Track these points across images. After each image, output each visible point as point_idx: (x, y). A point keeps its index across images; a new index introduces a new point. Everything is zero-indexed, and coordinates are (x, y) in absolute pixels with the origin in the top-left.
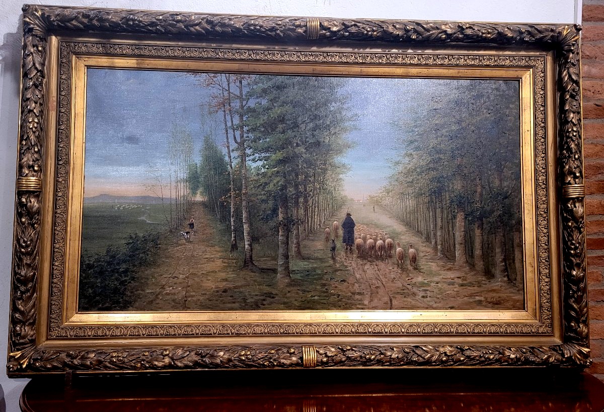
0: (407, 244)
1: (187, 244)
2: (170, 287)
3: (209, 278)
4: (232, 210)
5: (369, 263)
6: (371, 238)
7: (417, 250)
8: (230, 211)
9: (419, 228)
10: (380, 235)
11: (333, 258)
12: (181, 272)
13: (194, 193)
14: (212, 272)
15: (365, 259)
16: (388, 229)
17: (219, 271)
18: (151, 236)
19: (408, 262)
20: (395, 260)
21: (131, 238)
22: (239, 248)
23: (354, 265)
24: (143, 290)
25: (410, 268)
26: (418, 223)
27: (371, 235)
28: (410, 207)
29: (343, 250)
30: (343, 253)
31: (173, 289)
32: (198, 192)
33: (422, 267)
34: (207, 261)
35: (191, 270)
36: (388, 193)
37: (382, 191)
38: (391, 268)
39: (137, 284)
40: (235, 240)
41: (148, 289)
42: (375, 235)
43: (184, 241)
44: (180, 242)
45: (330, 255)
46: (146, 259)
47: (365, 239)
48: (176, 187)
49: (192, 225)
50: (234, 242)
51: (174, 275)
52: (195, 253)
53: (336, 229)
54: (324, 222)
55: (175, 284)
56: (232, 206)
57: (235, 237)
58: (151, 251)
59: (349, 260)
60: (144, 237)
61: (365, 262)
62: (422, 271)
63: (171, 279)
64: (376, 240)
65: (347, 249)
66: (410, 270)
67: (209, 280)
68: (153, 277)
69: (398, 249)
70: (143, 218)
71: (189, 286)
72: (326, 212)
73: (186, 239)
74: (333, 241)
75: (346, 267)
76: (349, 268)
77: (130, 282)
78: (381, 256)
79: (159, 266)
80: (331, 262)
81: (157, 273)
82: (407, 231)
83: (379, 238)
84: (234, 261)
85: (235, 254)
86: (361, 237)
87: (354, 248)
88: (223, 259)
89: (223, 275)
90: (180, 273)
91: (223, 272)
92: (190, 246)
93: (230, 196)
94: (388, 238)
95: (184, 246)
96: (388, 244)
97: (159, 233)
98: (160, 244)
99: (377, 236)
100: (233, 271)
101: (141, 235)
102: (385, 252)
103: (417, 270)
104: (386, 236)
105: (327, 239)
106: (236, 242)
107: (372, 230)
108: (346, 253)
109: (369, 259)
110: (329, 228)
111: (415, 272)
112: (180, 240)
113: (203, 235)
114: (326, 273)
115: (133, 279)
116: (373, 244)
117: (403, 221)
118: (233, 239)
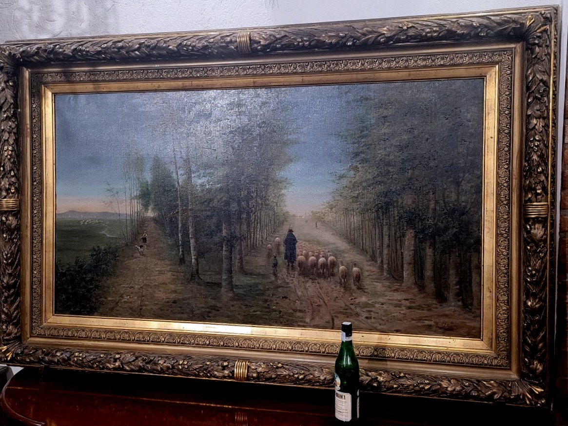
0: (351, 262)
1: (141, 257)
2: (127, 296)
3: (161, 289)
4: (180, 226)
5: (310, 281)
6: (313, 256)
7: (361, 269)
8: (178, 226)
9: (364, 246)
10: (322, 253)
11: (275, 274)
12: (136, 282)
13: (147, 210)
14: (164, 284)
15: (307, 277)
16: (331, 247)
17: (169, 283)
18: (111, 250)
19: (352, 281)
20: (337, 278)
21: (94, 250)
22: (186, 262)
23: (296, 282)
24: (106, 298)
25: (354, 287)
26: (363, 240)
27: (313, 252)
28: (354, 223)
29: (285, 266)
30: (285, 270)
31: (130, 298)
32: (150, 208)
33: (366, 287)
34: (159, 273)
35: (145, 282)
36: (331, 209)
37: (324, 207)
38: (333, 287)
39: (100, 292)
40: (183, 254)
41: (110, 297)
42: (317, 252)
43: (139, 254)
44: (135, 255)
45: (272, 272)
46: (107, 270)
47: (307, 256)
48: (131, 203)
49: (144, 239)
50: (182, 257)
51: (131, 285)
52: (148, 265)
53: (278, 245)
54: (266, 238)
55: (132, 293)
56: (180, 222)
57: (182, 251)
58: (111, 263)
59: (291, 277)
60: (105, 250)
61: (306, 279)
62: (366, 290)
63: (129, 288)
64: (318, 257)
65: (289, 265)
66: (353, 290)
67: (160, 291)
68: (113, 286)
69: (341, 268)
70: (103, 232)
71: (143, 296)
72: (268, 228)
73: (140, 253)
74: (275, 257)
75: (288, 283)
76: (291, 285)
77: (95, 290)
78: (323, 273)
79: (118, 277)
80: (273, 278)
81: (117, 282)
82: (351, 249)
83: (321, 256)
84: (182, 274)
85: (182, 268)
86: (303, 254)
87: (296, 264)
88: (172, 272)
89: (173, 287)
90: (135, 284)
91: (172, 284)
92: (143, 259)
93: (178, 212)
94: (330, 255)
95: (138, 259)
96: (331, 263)
97: (117, 246)
98: (118, 257)
99: (319, 253)
100: (182, 283)
101: (103, 248)
102: (328, 269)
103: (361, 290)
104: (329, 254)
105: (269, 255)
106: (183, 256)
107: (315, 247)
108: (288, 269)
109: (311, 277)
110: (270, 244)
111: (358, 291)
112: (135, 253)
113: (155, 248)
114: (268, 289)
115: (97, 287)
116: (315, 262)
117: (347, 238)
118: (181, 253)
